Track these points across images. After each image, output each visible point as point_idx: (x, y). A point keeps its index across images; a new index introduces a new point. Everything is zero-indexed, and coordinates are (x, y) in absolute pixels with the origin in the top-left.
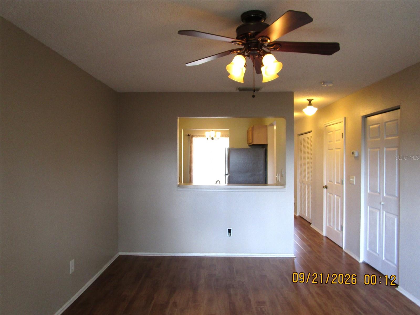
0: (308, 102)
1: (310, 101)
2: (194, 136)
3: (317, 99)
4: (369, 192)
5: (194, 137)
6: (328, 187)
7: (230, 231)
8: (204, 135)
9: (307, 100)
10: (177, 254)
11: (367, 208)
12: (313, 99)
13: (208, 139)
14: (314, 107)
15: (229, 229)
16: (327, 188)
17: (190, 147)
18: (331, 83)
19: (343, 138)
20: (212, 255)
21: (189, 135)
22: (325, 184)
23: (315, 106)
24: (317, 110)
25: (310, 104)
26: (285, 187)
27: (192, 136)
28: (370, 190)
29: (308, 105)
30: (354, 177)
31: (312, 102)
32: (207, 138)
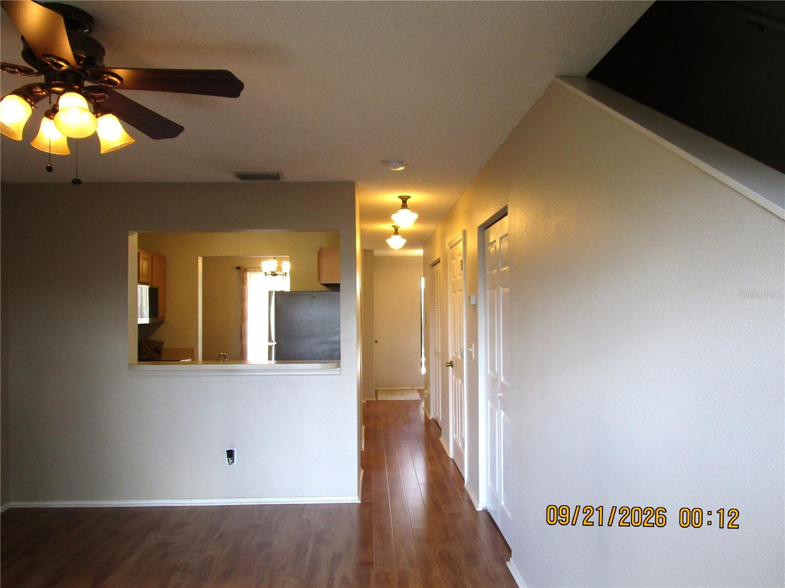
0: (400, 201)
1: (404, 200)
2: (249, 269)
3: (417, 197)
4: (489, 372)
5: (248, 271)
6: (453, 364)
7: (230, 454)
8: (259, 268)
9: (400, 197)
10: (127, 503)
11: (488, 403)
12: (409, 197)
13: (266, 275)
14: (411, 212)
15: (228, 452)
16: (452, 366)
17: (242, 290)
18: (401, 163)
19: (462, 270)
20: (196, 503)
21: (238, 268)
22: (450, 359)
23: (415, 209)
24: (418, 218)
25: (404, 205)
26: (339, 366)
27: (246, 270)
28: (490, 369)
29: (400, 207)
30: (472, 345)
31: (409, 201)
32: (266, 273)
